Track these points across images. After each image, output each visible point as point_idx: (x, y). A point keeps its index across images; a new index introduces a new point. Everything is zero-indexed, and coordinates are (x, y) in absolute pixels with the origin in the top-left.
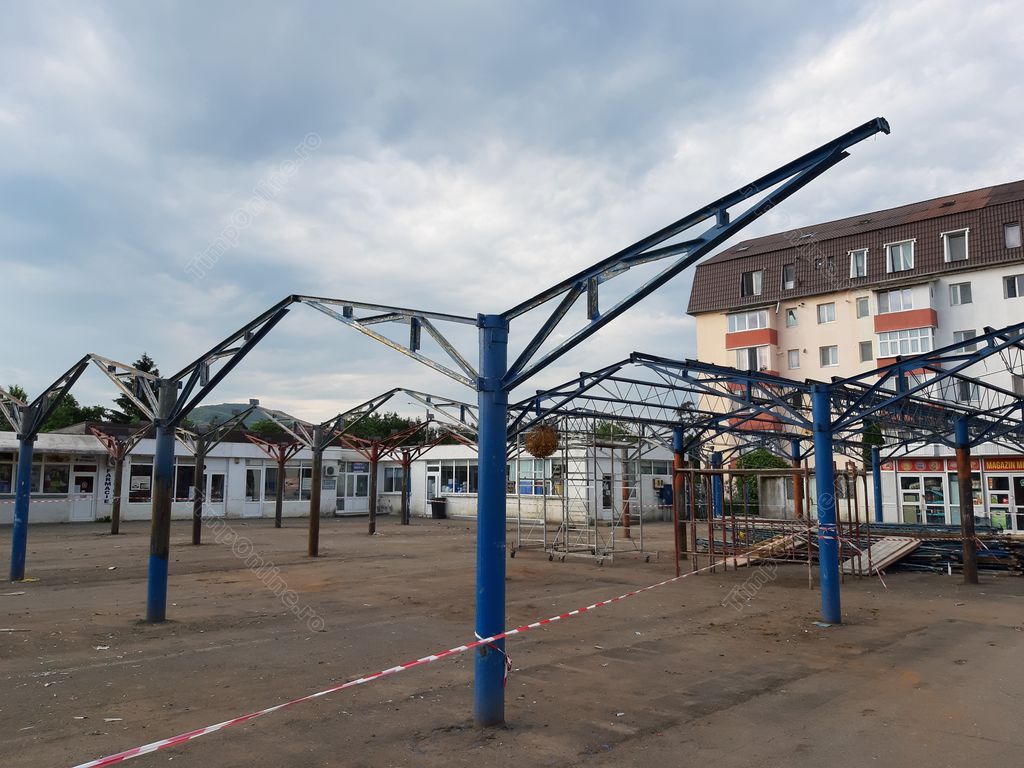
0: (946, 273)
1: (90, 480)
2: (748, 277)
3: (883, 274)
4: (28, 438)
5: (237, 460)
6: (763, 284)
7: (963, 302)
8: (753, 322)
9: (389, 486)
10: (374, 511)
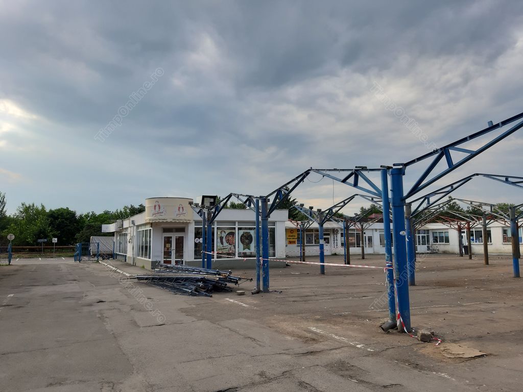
1: (328, 239)
4: (321, 224)
5: (376, 230)
9: (436, 240)
10: (429, 252)
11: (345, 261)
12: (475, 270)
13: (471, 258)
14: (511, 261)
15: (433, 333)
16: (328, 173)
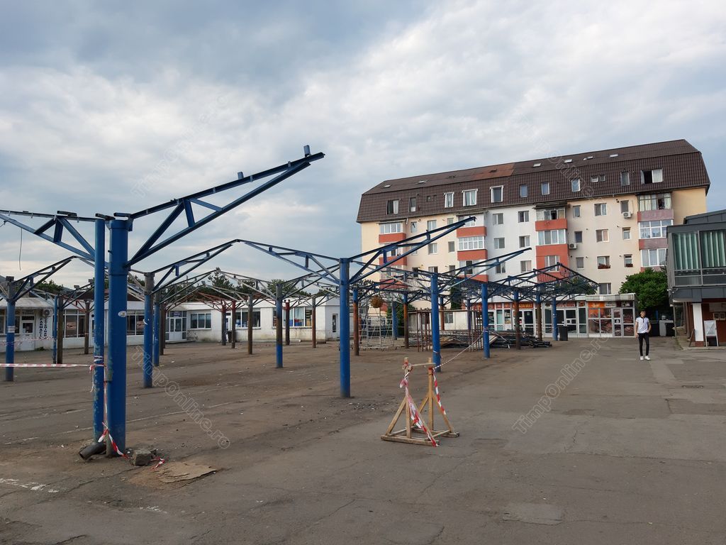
0: (492, 208)
1: (30, 325)
2: (391, 203)
3: (461, 206)
4: (12, 302)
6: (399, 207)
7: (499, 223)
8: (394, 229)
9: (194, 325)
10: (185, 340)
11: (54, 359)
12: (235, 361)
13: (233, 347)
14: (274, 349)
15: (155, 452)
16: (13, 217)
